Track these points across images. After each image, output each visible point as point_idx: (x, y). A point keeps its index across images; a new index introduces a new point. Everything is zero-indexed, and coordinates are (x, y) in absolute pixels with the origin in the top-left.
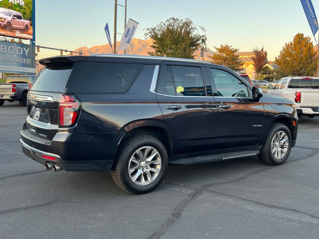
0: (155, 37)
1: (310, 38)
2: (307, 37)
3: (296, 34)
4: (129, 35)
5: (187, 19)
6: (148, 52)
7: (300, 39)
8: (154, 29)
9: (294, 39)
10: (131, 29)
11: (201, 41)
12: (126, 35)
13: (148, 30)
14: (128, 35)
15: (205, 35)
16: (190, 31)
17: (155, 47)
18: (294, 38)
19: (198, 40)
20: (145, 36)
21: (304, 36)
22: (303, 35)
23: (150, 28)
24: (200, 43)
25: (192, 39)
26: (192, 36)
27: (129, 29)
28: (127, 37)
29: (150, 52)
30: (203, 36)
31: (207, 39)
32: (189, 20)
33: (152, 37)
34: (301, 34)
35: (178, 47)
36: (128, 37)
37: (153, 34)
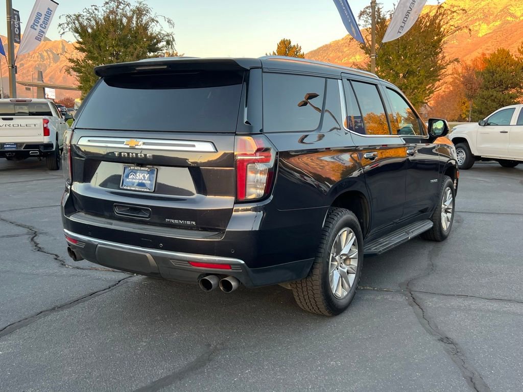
0: (81, 31)
1: (300, 47)
2: (296, 45)
3: (280, 41)
4: (39, 25)
5: (140, 3)
6: (70, 59)
7: (286, 48)
8: (78, 17)
9: (278, 48)
10: (44, 12)
11: (164, 43)
12: (34, 24)
13: (69, 17)
14: (37, 26)
15: (172, 32)
16: (147, 24)
17: (83, 49)
18: (278, 45)
19: (159, 41)
20: (60, 28)
21: (292, 44)
22: (290, 43)
23: (72, 13)
24: (163, 47)
25: (151, 38)
26: (152, 34)
27: (39, 14)
28: (36, 29)
29: (73, 60)
30: (168, 35)
31: (175, 40)
32: (144, 5)
33: (76, 31)
34: (287, 40)
35: (130, 52)
36: (38, 28)
37: (77, 25)
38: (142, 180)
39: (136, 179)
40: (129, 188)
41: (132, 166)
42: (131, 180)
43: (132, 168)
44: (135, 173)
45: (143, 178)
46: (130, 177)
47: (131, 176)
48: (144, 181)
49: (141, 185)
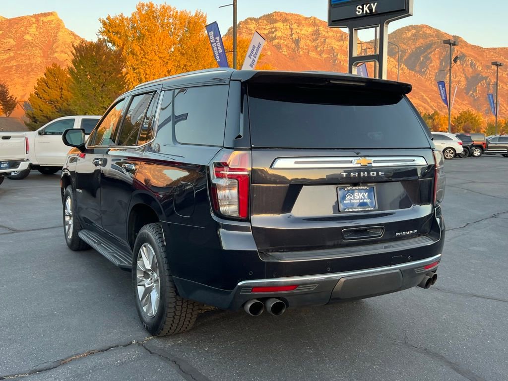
38: (363, 199)
39: (354, 199)
40: (351, 210)
41: (349, 187)
42: (349, 202)
43: (349, 188)
44: (353, 193)
45: (363, 198)
46: (346, 199)
47: (348, 197)
48: (365, 201)
49: (363, 204)
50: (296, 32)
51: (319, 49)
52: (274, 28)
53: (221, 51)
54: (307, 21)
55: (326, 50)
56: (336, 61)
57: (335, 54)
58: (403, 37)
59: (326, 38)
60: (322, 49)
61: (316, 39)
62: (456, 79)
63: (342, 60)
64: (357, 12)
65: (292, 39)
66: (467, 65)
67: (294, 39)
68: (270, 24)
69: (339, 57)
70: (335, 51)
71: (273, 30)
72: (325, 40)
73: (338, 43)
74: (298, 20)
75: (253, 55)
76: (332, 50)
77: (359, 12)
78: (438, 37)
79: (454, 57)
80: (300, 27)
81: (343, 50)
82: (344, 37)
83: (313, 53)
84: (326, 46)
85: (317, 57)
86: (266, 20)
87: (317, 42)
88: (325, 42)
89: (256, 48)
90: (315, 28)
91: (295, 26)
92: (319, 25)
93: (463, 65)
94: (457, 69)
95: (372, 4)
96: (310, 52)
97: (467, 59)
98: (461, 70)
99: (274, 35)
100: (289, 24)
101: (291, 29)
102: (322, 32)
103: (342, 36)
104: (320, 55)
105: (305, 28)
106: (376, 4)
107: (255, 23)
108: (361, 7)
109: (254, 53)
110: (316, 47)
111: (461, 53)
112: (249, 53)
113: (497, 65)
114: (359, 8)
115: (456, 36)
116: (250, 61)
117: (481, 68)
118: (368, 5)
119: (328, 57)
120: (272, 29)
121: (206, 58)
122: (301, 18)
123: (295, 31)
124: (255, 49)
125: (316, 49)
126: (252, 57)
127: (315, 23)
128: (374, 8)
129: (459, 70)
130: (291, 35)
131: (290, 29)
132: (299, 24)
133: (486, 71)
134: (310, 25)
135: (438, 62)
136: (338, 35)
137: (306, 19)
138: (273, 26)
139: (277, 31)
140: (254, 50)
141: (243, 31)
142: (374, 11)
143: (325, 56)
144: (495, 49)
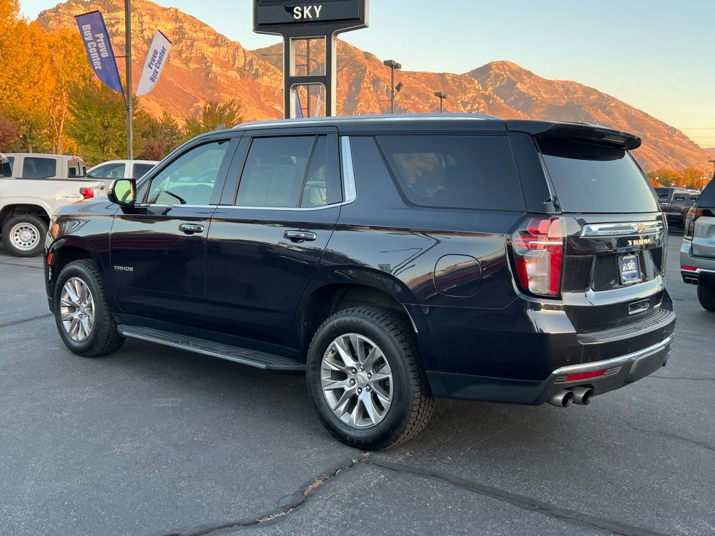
50: (149, 27)
51: (184, 56)
52: (114, 18)
53: (105, 54)
54: (165, 13)
55: (196, 57)
56: (210, 75)
57: (208, 64)
58: (301, 47)
59: (193, 40)
60: (188, 56)
61: (180, 41)
62: (369, 111)
63: (218, 74)
64: (295, 16)
65: (143, 37)
66: (382, 93)
67: (146, 38)
68: (108, 12)
69: (213, 68)
70: (208, 60)
71: (113, 22)
72: (192, 43)
73: (213, 50)
74: (151, 10)
75: (154, 63)
76: (203, 59)
77: (297, 15)
78: (346, 53)
79: (396, 84)
80: (155, 21)
81: (219, 60)
82: (219, 41)
83: (175, 61)
84: (194, 51)
85: (182, 66)
86: (101, 5)
87: (181, 44)
88: (192, 45)
89: (159, 54)
90: (178, 25)
91: (147, 19)
92: (183, 21)
93: (377, 91)
94: (370, 96)
95: (315, 7)
96: (171, 59)
97: (382, 84)
98: (375, 98)
99: (114, 29)
100: (137, 16)
101: (142, 23)
102: (188, 31)
103: (217, 39)
104: (186, 64)
105: (162, 23)
106: (320, 7)
107: (83, 8)
108: (300, 9)
109: (156, 62)
110: (180, 53)
111: (375, 75)
112: (148, 60)
113: (441, 97)
114: (297, 10)
115: (367, 53)
116: (151, 72)
117: (399, 98)
118: (310, 7)
119: (197, 68)
120: (110, 19)
121: (20, 58)
122: (155, 8)
123: (147, 26)
124: (158, 56)
125: (180, 55)
126: (154, 67)
127: (177, 17)
128: (318, 12)
129: (372, 98)
130: (142, 31)
131: (140, 22)
132: (153, 17)
133: (405, 101)
134: (168, 20)
135: (346, 85)
136: (212, 37)
137: (164, 9)
138: (112, 15)
139: (120, 24)
140: (156, 57)
141: (65, 19)
142: (318, 16)
143: (193, 66)
144: (415, 73)
